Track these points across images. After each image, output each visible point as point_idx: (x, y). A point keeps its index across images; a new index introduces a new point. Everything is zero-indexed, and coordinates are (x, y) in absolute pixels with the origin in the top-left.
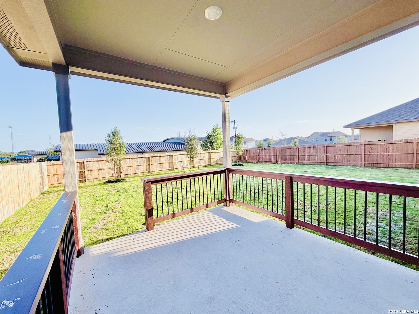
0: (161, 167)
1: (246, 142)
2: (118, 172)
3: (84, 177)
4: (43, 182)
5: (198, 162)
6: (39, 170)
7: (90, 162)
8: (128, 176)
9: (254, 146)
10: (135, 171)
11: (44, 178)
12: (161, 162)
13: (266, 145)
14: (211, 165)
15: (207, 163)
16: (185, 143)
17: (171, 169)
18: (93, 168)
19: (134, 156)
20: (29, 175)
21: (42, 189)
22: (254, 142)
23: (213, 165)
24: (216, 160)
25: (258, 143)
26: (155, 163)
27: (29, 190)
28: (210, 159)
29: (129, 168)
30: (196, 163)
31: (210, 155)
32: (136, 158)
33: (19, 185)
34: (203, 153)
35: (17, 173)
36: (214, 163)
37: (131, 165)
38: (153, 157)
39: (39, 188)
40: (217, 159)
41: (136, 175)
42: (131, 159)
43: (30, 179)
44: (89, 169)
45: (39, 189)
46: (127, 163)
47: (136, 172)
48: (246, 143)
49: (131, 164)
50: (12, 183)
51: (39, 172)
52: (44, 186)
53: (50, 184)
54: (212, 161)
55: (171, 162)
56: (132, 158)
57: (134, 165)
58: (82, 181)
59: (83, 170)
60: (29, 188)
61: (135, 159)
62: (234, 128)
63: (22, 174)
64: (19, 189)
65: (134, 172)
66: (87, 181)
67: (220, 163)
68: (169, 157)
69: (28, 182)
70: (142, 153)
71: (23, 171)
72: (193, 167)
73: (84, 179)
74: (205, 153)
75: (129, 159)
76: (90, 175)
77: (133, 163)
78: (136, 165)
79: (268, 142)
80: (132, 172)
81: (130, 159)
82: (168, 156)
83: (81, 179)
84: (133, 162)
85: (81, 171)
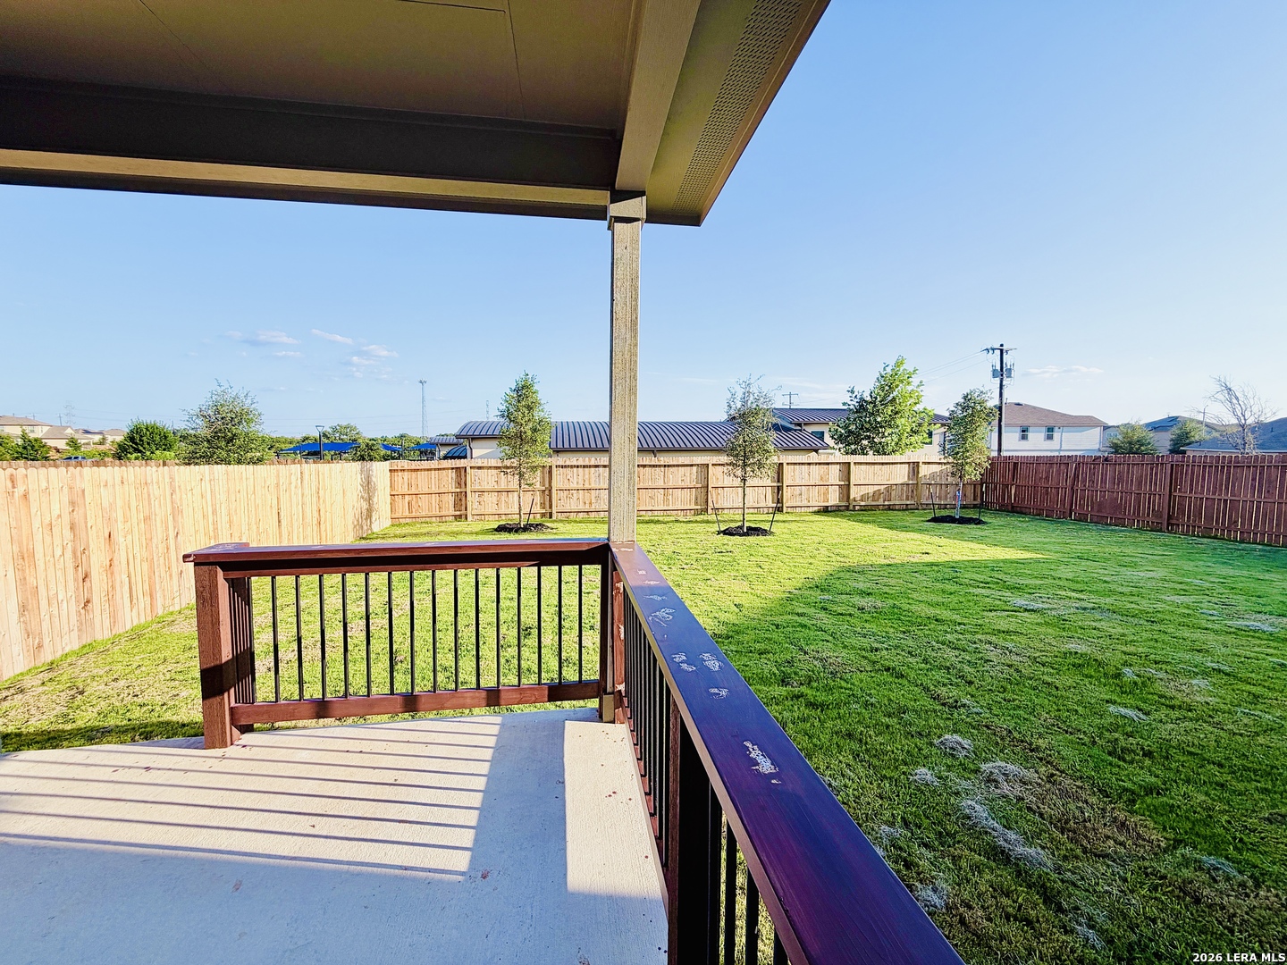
0: (666, 500)
1: (1056, 429)
2: (544, 504)
3: (463, 508)
4: (370, 511)
5: (798, 492)
6: (359, 480)
7: (479, 468)
8: (571, 518)
9: (1097, 447)
10: (590, 503)
11: (375, 500)
12: (671, 484)
13: (1162, 443)
14: (851, 508)
15: (834, 499)
16: (793, 426)
17: (699, 507)
18: (486, 487)
19: (590, 460)
20: (321, 492)
21: (365, 528)
22: (1098, 430)
23: (857, 508)
24: (871, 490)
25: (1120, 437)
26: (650, 484)
27: (315, 528)
28: (846, 488)
29: (575, 495)
30: (789, 494)
31: (846, 473)
32: (597, 466)
33: (282, 514)
34: (820, 464)
35: (278, 484)
36: (863, 503)
37: (581, 486)
38: (644, 466)
39: (356, 523)
40: (879, 487)
41: (592, 515)
42: (580, 470)
43: (321, 501)
44: (477, 487)
45: (355, 526)
46: (571, 479)
47: (593, 507)
48: (1056, 435)
49: (581, 482)
50: (257, 507)
51: (360, 487)
52: (373, 519)
53: (394, 516)
54: (855, 493)
55: (700, 485)
56: (584, 466)
57: (587, 486)
58: (461, 516)
59: (463, 490)
60: (315, 522)
61: (593, 470)
62: (994, 376)
63: (293, 488)
64: (279, 522)
65: (587, 508)
66: (469, 518)
67: (886, 503)
68: (695, 468)
69: (315, 508)
70: (653, 451)
71: (299, 480)
72: (780, 510)
73: (463, 512)
74: (828, 464)
75: (575, 469)
76: (477, 504)
77: (587, 482)
78: (593, 486)
79: (1176, 430)
80: (581, 507)
81: (578, 467)
82: (692, 465)
83: (458, 513)
84: (587, 477)
85: (458, 490)
